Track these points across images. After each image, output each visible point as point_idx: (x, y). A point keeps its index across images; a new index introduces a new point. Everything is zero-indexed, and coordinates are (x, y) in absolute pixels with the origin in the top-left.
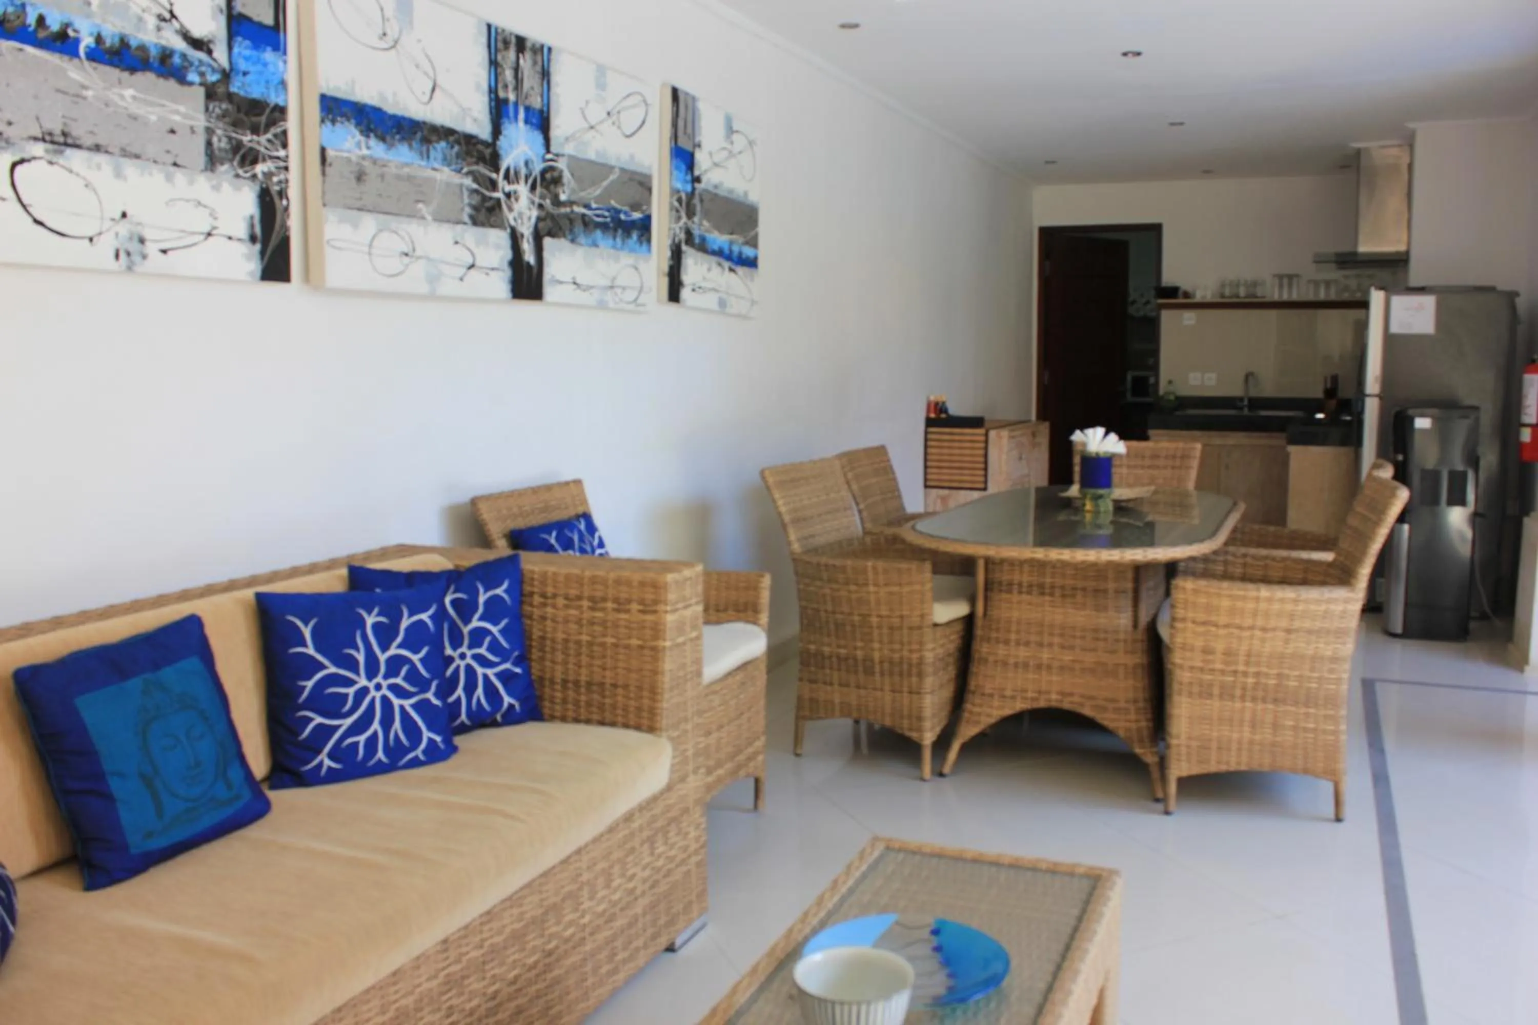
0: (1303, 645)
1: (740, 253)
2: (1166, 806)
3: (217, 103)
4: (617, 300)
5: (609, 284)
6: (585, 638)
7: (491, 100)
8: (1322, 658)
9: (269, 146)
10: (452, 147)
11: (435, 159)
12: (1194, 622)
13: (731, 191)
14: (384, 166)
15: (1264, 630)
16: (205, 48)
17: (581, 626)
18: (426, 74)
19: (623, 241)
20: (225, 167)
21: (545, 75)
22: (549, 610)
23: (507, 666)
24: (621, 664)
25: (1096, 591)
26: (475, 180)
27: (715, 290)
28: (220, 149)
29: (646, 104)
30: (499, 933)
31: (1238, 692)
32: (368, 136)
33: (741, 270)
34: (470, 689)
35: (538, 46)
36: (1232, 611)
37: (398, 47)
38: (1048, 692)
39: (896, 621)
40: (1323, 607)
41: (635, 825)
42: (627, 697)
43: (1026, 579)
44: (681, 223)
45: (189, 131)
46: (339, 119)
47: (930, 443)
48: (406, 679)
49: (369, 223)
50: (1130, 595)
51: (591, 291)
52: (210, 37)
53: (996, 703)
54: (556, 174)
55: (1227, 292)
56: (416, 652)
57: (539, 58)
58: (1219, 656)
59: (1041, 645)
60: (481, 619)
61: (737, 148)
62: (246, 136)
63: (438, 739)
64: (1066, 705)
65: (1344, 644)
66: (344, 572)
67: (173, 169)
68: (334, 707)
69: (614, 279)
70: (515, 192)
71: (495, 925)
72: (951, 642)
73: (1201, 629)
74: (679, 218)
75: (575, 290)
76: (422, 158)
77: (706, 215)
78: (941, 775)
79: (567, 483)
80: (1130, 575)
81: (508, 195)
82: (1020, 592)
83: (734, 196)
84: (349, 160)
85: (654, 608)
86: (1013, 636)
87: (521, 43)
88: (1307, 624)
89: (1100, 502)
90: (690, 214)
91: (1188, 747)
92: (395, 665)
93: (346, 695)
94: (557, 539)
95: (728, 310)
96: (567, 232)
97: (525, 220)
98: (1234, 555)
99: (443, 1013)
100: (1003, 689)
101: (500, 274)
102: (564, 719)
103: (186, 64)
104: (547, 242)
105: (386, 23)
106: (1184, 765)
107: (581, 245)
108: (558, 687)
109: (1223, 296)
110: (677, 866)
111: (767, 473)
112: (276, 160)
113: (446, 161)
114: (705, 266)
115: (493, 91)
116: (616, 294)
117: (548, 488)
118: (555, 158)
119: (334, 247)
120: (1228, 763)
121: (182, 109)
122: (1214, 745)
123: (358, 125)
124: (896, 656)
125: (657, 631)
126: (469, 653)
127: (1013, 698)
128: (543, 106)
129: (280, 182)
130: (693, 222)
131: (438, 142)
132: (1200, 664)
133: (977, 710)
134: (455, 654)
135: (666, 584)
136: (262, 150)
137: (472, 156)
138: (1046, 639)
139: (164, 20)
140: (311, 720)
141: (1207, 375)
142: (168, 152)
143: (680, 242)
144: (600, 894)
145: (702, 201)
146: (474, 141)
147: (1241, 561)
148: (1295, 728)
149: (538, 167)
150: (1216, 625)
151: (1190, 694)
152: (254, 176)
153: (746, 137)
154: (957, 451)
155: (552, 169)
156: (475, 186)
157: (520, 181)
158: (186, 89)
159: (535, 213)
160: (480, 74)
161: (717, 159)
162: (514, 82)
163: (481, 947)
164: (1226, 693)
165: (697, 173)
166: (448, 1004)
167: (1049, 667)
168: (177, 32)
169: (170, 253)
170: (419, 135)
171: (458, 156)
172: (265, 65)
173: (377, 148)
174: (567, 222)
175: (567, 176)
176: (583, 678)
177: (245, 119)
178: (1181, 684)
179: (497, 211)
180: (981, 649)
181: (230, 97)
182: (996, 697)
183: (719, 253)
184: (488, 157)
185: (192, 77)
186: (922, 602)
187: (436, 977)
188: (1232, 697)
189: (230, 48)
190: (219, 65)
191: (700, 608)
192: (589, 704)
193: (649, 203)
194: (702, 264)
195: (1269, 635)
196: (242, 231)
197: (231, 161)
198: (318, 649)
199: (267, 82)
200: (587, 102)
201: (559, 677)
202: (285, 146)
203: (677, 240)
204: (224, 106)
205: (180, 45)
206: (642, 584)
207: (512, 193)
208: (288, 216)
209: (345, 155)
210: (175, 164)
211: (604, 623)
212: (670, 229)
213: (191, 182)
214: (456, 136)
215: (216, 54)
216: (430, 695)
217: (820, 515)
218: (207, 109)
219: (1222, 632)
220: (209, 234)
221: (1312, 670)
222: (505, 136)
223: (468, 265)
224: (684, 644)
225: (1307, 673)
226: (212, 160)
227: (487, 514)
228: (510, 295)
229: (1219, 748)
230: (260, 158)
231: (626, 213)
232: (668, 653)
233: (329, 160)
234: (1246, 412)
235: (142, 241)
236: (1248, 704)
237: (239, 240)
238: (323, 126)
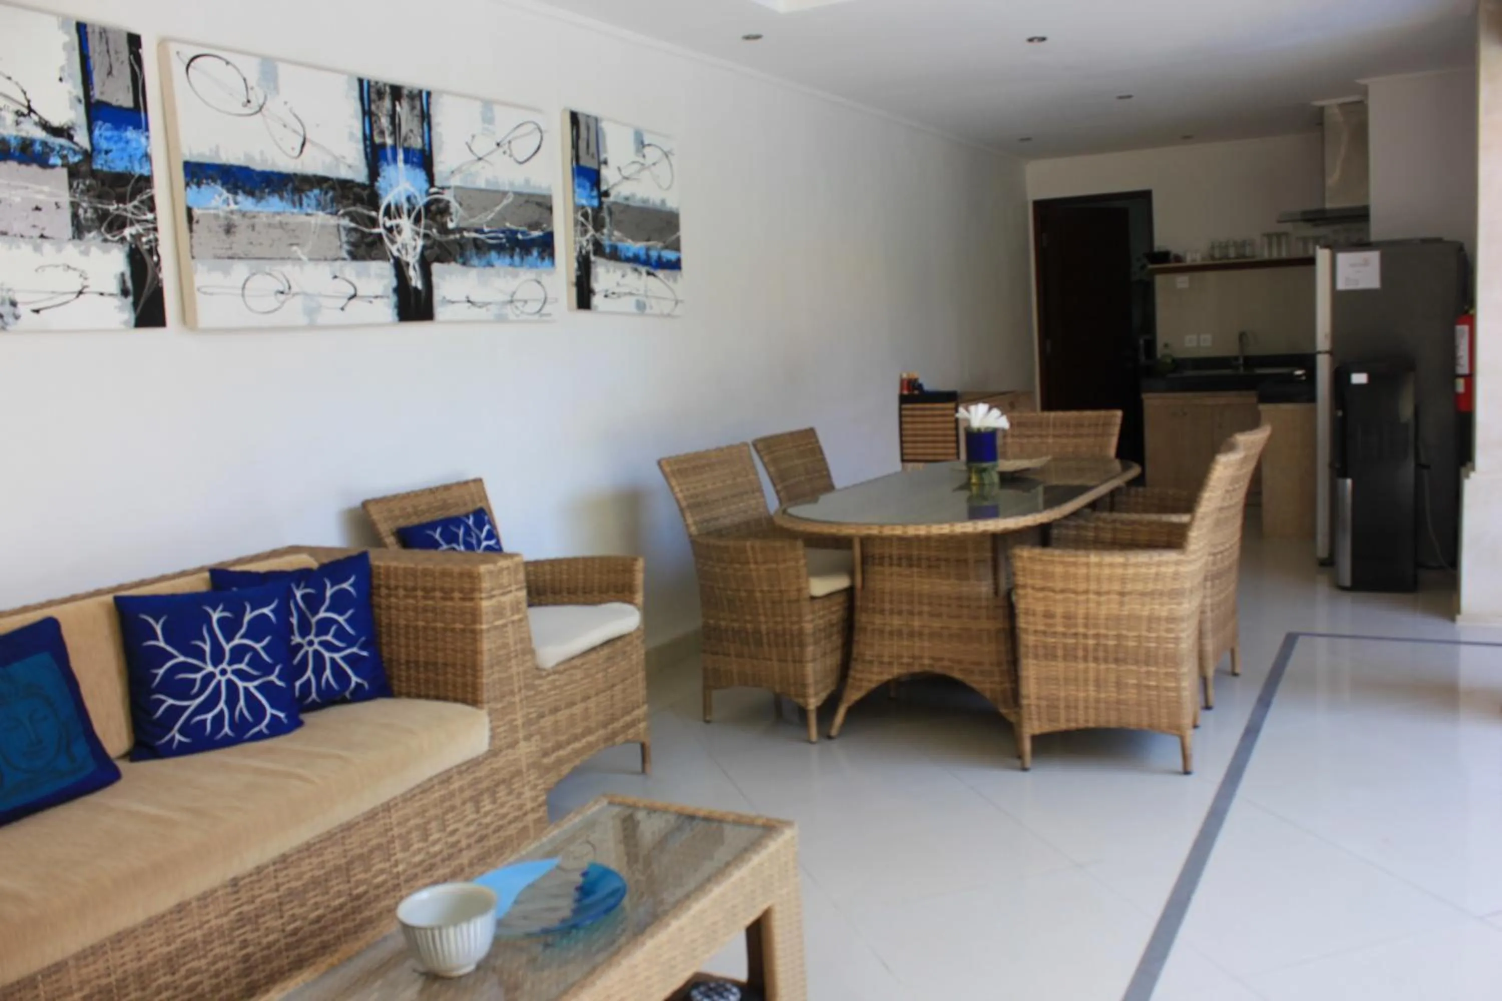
0: (1138, 607)
1: (660, 257)
2: (1023, 764)
3: (81, 180)
4: (518, 312)
5: (509, 298)
6: (421, 624)
7: (366, 147)
8: (1159, 619)
9: (136, 211)
10: (326, 193)
11: (309, 205)
12: (1033, 588)
13: (645, 201)
14: (254, 217)
15: (1098, 593)
16: (66, 134)
17: (436, 614)
18: (295, 131)
19: (522, 259)
20: (93, 234)
21: (425, 117)
22: (393, 600)
23: (354, 650)
24: (449, 646)
25: (958, 561)
26: (353, 219)
27: (631, 294)
28: (86, 219)
29: (541, 131)
30: (299, 877)
31: (1080, 653)
32: (236, 193)
33: (661, 273)
34: (319, 671)
35: (416, 92)
36: (1066, 577)
37: (263, 110)
38: (921, 658)
39: (776, 595)
40: (1153, 570)
41: (456, 785)
42: (454, 674)
43: (895, 552)
44: (589, 236)
45: (54, 207)
46: (204, 181)
47: (904, 419)
48: (249, 664)
49: (241, 270)
50: (990, 563)
51: (489, 307)
52: (70, 124)
53: (876, 669)
54: (442, 205)
55: (1217, 254)
56: (258, 641)
57: (418, 104)
58: (1059, 620)
59: (911, 613)
60: (328, 610)
61: (649, 161)
62: (112, 205)
63: (282, 715)
64: (938, 670)
65: (1179, 604)
66: (207, 575)
67: (39, 241)
68: (184, 690)
69: (514, 293)
70: (397, 226)
71: (292, 872)
72: (836, 613)
73: (1040, 595)
74: (585, 232)
75: (469, 308)
76: (294, 205)
77: (617, 225)
78: (830, 737)
79: (466, 483)
80: (988, 544)
81: (390, 230)
82: (891, 565)
83: (650, 205)
84: (217, 217)
85: (470, 596)
86: (887, 606)
87: (396, 92)
88: (1140, 587)
89: (985, 475)
90: (598, 225)
91: (1038, 706)
92: (238, 654)
93: (194, 680)
94: (441, 535)
95: (648, 311)
96: (458, 257)
97: (410, 250)
98: (1105, 521)
99: (237, 944)
100: (882, 656)
101: (386, 300)
102: (409, 695)
103: (48, 150)
104: (436, 267)
105: (250, 91)
106: (1036, 723)
107: (474, 266)
108: (403, 667)
109: (1212, 257)
110: (510, 823)
111: (663, 463)
112: (144, 223)
113: (320, 206)
114: (619, 273)
115: (368, 139)
116: (517, 308)
117: (447, 488)
118: (441, 191)
119: (205, 293)
120: (1076, 720)
121: (46, 189)
122: (1062, 705)
123: (224, 185)
124: (780, 627)
125: (475, 616)
126: (316, 640)
127: (890, 664)
128: (424, 145)
129: (149, 241)
130: (603, 234)
131: (311, 190)
132: (1041, 628)
133: (858, 676)
134: (304, 642)
135: (479, 574)
136: (129, 215)
137: (348, 199)
138: (917, 609)
139: (23, 115)
140: (163, 702)
141: (1203, 337)
142: (34, 226)
143: (588, 253)
144: (416, 846)
145: (610, 213)
146: (349, 185)
147: (1109, 526)
148: (1138, 686)
149: (421, 201)
150: (1053, 591)
151: (1036, 657)
152: (123, 240)
153: (662, 150)
154: (929, 426)
155: (437, 201)
156: (353, 225)
157: (402, 216)
158: (49, 172)
159: (420, 243)
160: (355, 125)
161: (626, 173)
162: (390, 128)
163: (277, 890)
164: (1070, 655)
165: (604, 188)
166: (242, 938)
167: (921, 634)
168: (36, 124)
169: (41, 312)
170: (290, 186)
171: (333, 200)
172: (127, 142)
173: (246, 203)
174: (458, 248)
175: (454, 206)
176: (422, 659)
177: (110, 190)
178: (1027, 646)
179: (379, 244)
180: (862, 618)
181: (94, 174)
182: (876, 664)
183: (635, 259)
184: (365, 197)
185: (55, 160)
186: (798, 577)
187: (226, 914)
188: (1076, 658)
189: (90, 131)
190: (81, 148)
191: (523, 594)
192: (427, 681)
193: (550, 221)
194: (614, 271)
195: (1103, 598)
196: (114, 287)
197: (99, 228)
198: (167, 641)
199: (130, 156)
200: (473, 137)
201: (403, 658)
202: (152, 209)
203: (584, 252)
204: (88, 182)
205: (39, 134)
206: (461, 575)
207: (394, 228)
208: (160, 270)
209: (212, 212)
210: (42, 236)
211: (434, 610)
212: (575, 243)
213: (59, 250)
214: (331, 182)
215: (76, 139)
216: (273, 678)
217: (724, 498)
218: (71, 186)
219: (1059, 597)
220: (80, 293)
221: (1149, 630)
222: (384, 177)
223: (349, 296)
224: (505, 625)
225: (1144, 633)
226: (79, 229)
227: (376, 515)
228: (396, 318)
229: (1068, 707)
230: (128, 221)
231: (523, 233)
232: (485, 635)
233: (195, 218)
234: (1241, 371)
235: (14, 304)
236: (1092, 665)
237: (111, 295)
238: (188, 189)
